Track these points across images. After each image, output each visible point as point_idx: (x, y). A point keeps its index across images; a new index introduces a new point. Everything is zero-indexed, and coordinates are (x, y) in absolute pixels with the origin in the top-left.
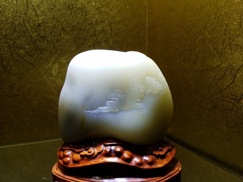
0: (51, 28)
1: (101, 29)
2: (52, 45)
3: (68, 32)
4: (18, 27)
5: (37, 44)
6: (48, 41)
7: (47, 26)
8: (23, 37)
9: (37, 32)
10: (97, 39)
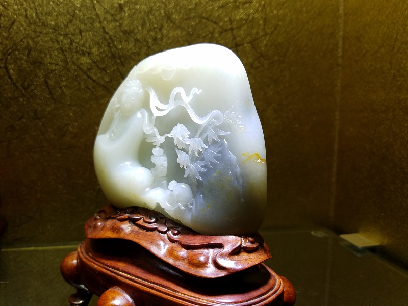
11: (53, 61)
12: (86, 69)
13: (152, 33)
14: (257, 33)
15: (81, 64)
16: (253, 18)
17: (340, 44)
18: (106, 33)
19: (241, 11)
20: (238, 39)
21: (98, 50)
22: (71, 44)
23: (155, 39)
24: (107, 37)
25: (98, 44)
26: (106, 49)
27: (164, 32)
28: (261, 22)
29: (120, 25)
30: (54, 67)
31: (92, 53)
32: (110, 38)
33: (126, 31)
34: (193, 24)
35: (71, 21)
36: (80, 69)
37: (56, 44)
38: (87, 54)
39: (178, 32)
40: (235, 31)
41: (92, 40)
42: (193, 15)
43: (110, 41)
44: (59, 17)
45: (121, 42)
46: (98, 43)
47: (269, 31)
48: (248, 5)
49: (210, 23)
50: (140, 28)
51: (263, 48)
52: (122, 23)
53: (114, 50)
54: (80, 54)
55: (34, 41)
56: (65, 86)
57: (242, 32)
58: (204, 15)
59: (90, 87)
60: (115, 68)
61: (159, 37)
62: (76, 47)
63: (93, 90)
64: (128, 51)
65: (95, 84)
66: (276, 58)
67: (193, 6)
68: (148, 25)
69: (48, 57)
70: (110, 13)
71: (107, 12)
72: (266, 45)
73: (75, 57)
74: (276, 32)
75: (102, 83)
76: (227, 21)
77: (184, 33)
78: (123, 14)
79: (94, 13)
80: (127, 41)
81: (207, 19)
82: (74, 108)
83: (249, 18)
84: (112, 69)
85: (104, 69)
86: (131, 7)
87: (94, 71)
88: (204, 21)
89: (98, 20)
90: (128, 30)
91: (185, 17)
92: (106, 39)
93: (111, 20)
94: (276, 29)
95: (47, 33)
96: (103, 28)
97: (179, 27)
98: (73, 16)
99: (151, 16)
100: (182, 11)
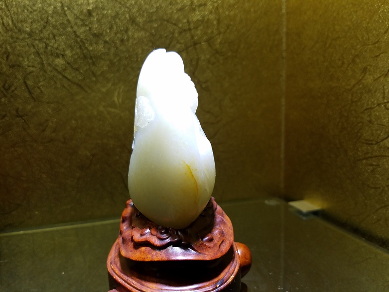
0: (110, 18)
1: (201, 19)
2: (113, 50)
3: (141, 25)
4: (52, 17)
5: (86, 48)
6: (106, 42)
7: (103, 15)
8: (60, 35)
9: (86, 25)
10: (192, 37)
11: (30, 64)
12: (61, 69)
13: (119, 35)
14: (212, 32)
15: (56, 65)
16: (208, 19)
17: (284, 40)
18: (77, 36)
19: (197, 13)
20: (196, 38)
21: (71, 52)
22: (46, 47)
23: (122, 41)
24: (79, 40)
25: (71, 47)
26: (78, 51)
27: (130, 33)
28: (215, 23)
29: (90, 29)
30: (32, 69)
31: (66, 55)
32: (82, 41)
33: (95, 34)
34: (155, 25)
35: (45, 27)
36: (56, 70)
37: (32, 48)
38: (61, 56)
39: (142, 34)
40: (193, 31)
41: (65, 44)
42: (154, 18)
43: (81, 44)
44: (34, 24)
45: (91, 44)
47: (222, 30)
48: (203, 7)
49: (170, 24)
50: (108, 31)
51: (218, 46)
52: (92, 27)
53: (85, 51)
54: (55, 57)
55: (11, 47)
56: (43, 86)
57: (199, 32)
58: (165, 18)
59: (66, 86)
60: (88, 68)
61: (125, 38)
62: (51, 50)
63: (69, 88)
64: (99, 52)
65: (70, 83)
66: (230, 54)
67: (155, 10)
68: (115, 28)
69: (26, 60)
70: (80, 19)
71: (77, 18)
72: (220, 43)
74: (228, 31)
75: (77, 81)
76: (185, 23)
77: (148, 34)
78: (92, 19)
79: (65, 19)
80: (97, 43)
81: (168, 21)
82: (52, 105)
83: (204, 19)
84: (85, 69)
85: (77, 69)
86: (99, 12)
87: (69, 71)
88: (165, 23)
89: (70, 25)
90: (97, 33)
91: (148, 20)
92: (79, 43)
93: (82, 25)
94: (228, 28)
95: (24, 39)
96: (75, 32)
97: (143, 29)
98: (47, 23)
99: (117, 20)
100: (145, 15)
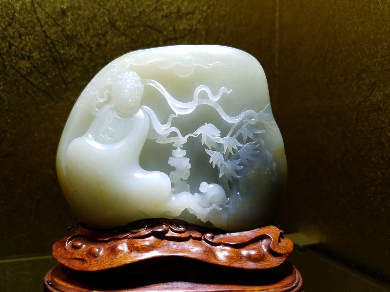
0: (86, 19)
1: (188, 28)
2: (88, 55)
3: (121, 29)
5: (57, 50)
6: (80, 46)
8: (27, 34)
9: (58, 25)
12: (25, 73)
13: (96, 39)
15: (20, 68)
18: (47, 37)
19: (184, 21)
21: (39, 54)
22: (10, 47)
24: (49, 41)
26: (47, 53)
27: (108, 38)
28: (203, 33)
29: (63, 30)
31: (32, 57)
32: (52, 42)
33: (68, 36)
34: (138, 31)
35: (10, 24)
36: (19, 73)
38: (26, 58)
39: (123, 38)
41: (32, 44)
43: (51, 45)
45: (63, 47)
46: (39, 48)
48: (190, 16)
49: (154, 31)
50: (83, 34)
52: (65, 28)
53: (55, 54)
54: (19, 59)
58: (148, 24)
59: (30, 92)
60: (57, 73)
61: (103, 43)
62: (15, 50)
63: (33, 95)
64: (71, 56)
65: (35, 89)
67: (138, 14)
68: (92, 31)
70: (52, 18)
71: (49, 16)
73: (14, 61)
75: (43, 88)
76: (171, 31)
77: (128, 40)
78: (66, 19)
79: (35, 16)
80: (69, 46)
81: (151, 28)
82: (12, 114)
83: (192, 28)
84: (54, 74)
85: (45, 74)
86: (74, 12)
87: (34, 75)
88: (149, 29)
89: (39, 24)
90: (71, 35)
91: (129, 25)
92: (48, 44)
93: (53, 25)
96: (44, 32)
97: (124, 34)
98: (12, 19)
99: (94, 23)
100: (127, 19)
